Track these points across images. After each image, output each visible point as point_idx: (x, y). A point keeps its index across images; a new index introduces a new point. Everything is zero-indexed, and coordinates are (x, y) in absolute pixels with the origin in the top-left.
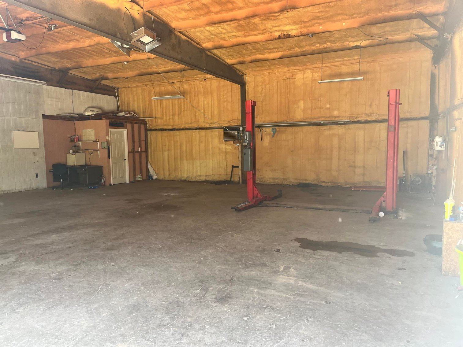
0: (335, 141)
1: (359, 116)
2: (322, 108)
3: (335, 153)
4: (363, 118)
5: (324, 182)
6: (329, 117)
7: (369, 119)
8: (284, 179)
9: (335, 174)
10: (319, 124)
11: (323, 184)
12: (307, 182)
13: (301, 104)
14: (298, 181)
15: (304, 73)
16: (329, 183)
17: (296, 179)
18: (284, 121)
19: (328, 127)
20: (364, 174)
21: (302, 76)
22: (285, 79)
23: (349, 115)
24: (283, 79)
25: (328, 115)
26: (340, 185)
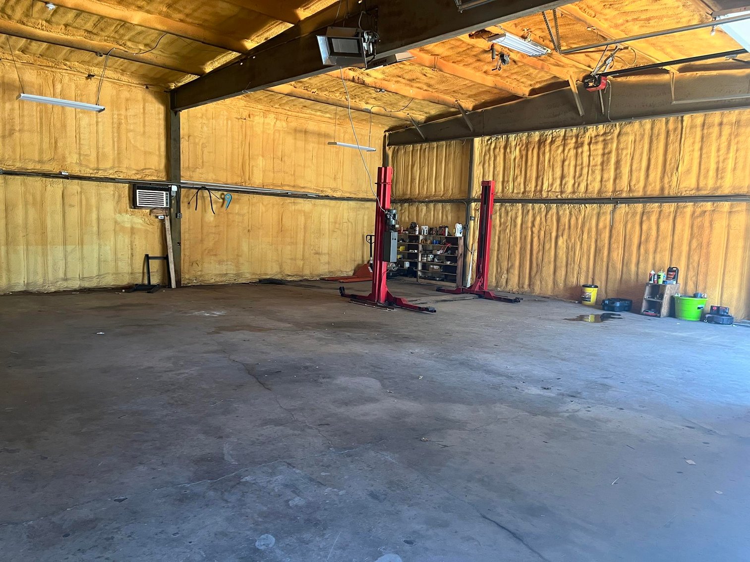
0: (302, 219)
1: (325, 189)
2: (287, 173)
3: (301, 236)
4: (330, 193)
5: (289, 276)
6: (294, 186)
7: (336, 195)
8: (238, 275)
9: (300, 263)
10: (286, 195)
11: (289, 279)
12: (268, 277)
13: (260, 162)
14: (257, 277)
15: (265, 117)
16: (294, 276)
17: (254, 274)
18: (236, 183)
19: (292, 199)
20: (329, 263)
21: (262, 120)
22: (238, 119)
23: (315, 188)
24: (237, 118)
25: (292, 184)
26: (305, 278)
